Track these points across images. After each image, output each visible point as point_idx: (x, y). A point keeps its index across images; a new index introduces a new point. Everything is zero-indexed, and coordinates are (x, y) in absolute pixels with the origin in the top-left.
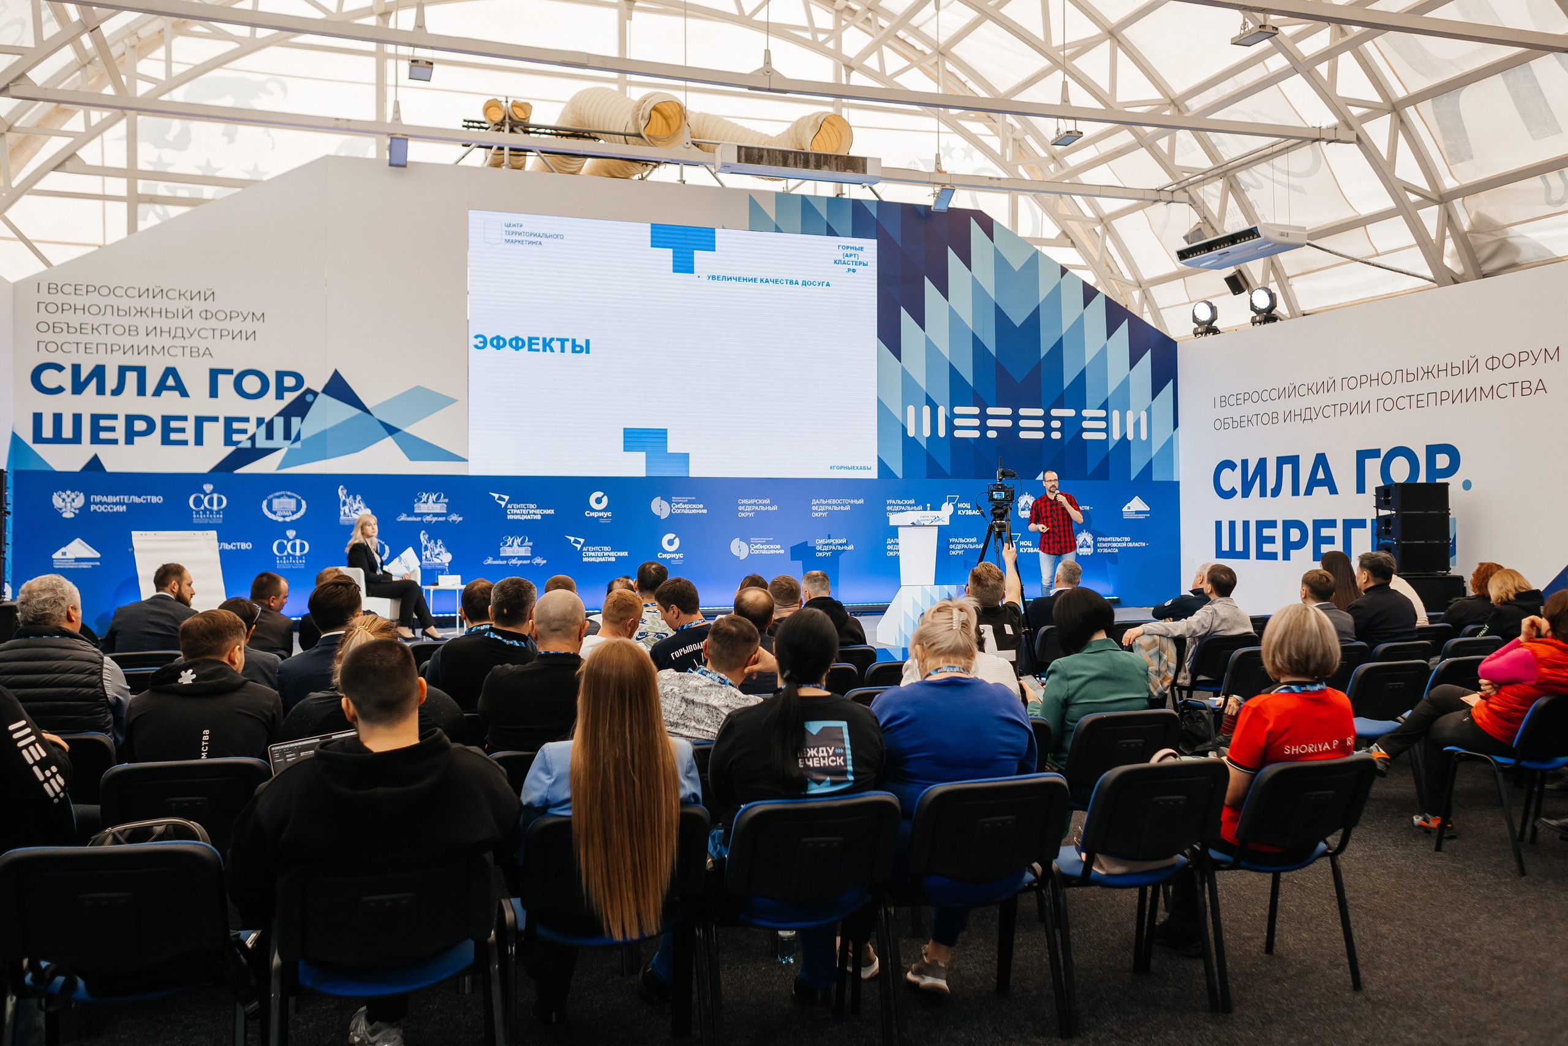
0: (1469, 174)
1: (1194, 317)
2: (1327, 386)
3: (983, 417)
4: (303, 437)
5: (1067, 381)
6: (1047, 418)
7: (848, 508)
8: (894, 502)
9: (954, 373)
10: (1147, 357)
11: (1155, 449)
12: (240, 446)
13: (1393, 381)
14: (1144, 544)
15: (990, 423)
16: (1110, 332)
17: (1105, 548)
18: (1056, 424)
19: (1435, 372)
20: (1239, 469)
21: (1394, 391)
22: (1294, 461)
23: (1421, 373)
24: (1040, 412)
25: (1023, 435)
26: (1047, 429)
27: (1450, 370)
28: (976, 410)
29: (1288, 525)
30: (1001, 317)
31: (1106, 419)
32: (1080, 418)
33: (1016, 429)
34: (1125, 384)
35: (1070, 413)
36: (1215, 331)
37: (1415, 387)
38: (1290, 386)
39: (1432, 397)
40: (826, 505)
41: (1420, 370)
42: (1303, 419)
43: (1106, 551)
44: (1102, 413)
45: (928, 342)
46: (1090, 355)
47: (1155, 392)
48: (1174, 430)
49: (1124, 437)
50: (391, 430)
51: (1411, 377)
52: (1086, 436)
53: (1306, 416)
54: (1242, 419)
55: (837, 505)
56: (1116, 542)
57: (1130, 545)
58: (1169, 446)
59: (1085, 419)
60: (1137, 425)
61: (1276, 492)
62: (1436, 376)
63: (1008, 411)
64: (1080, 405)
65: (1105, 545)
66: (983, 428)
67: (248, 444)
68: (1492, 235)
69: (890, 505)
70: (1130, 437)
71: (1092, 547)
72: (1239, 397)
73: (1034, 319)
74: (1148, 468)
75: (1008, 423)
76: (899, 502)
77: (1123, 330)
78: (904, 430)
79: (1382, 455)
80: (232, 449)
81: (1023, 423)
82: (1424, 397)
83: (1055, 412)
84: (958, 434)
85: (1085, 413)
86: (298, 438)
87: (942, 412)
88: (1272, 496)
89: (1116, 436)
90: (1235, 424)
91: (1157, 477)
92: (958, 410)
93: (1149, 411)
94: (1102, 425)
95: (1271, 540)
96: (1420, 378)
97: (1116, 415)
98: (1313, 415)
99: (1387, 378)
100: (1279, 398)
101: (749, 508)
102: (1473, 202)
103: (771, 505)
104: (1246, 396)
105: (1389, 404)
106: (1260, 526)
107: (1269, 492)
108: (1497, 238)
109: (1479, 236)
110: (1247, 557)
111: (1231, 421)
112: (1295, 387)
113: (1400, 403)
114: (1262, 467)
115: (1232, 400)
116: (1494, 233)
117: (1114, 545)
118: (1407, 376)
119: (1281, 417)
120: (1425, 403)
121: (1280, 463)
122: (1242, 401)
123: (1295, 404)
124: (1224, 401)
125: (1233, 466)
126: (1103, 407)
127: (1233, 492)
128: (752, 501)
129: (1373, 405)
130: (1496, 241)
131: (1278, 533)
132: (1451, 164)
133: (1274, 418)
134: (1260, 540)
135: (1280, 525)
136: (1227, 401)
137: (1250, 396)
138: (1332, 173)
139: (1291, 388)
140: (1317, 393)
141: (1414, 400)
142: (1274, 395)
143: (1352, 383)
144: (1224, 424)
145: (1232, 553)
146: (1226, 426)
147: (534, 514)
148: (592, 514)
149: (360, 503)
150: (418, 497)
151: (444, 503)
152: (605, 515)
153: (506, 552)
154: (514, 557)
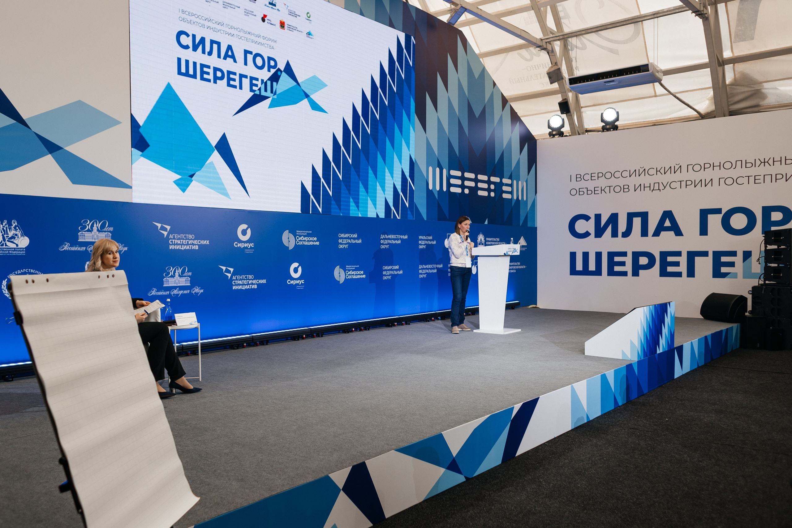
1: (549, 124)
2: (675, 169)
3: (463, 178)
5: (497, 158)
6: (489, 182)
7: (399, 242)
8: (422, 237)
9: (450, 145)
10: (526, 148)
11: (529, 206)
13: (734, 166)
14: (525, 267)
15: (466, 183)
16: (513, 127)
18: (492, 187)
19: (771, 162)
20: (592, 220)
21: (734, 173)
22: (644, 216)
23: (758, 163)
24: (486, 178)
25: (480, 193)
26: (489, 190)
27: (784, 161)
28: (460, 174)
29: (637, 255)
30: (470, 110)
31: (511, 185)
32: (501, 184)
33: (477, 188)
34: (518, 164)
35: (498, 180)
36: (562, 134)
37: (753, 171)
39: (768, 178)
40: (388, 239)
41: (758, 161)
42: (652, 188)
43: (511, 271)
44: (510, 181)
45: (439, 120)
46: (505, 142)
47: (529, 170)
48: (535, 195)
51: (749, 165)
52: (504, 196)
53: (655, 188)
54: (596, 189)
55: (394, 239)
56: (515, 265)
57: (520, 267)
58: (534, 205)
59: (503, 184)
60: (522, 190)
61: (626, 234)
62: (772, 164)
63: (473, 176)
64: (502, 175)
65: (511, 268)
66: (463, 187)
68: (750, 87)
69: (420, 240)
70: (520, 198)
72: (593, 175)
73: (484, 112)
74: (526, 219)
75: (473, 184)
76: (424, 238)
77: (517, 128)
78: (428, 184)
79: (723, 212)
81: (479, 185)
82: (761, 177)
83: (492, 179)
84: (451, 190)
85: (504, 181)
87: (445, 173)
88: (622, 237)
89: (515, 197)
90: (589, 192)
91: (529, 224)
92: (451, 172)
93: (527, 182)
94: (510, 189)
95: (623, 264)
96: (757, 165)
97: (515, 183)
98: (662, 187)
99: (728, 165)
100: (630, 176)
101: (345, 241)
102: (741, 67)
103: (358, 239)
104: (600, 175)
105: (729, 181)
106: (611, 255)
107: (620, 234)
108: (753, 89)
109: (738, 87)
110: (600, 274)
111: (585, 190)
112: (645, 169)
113: (740, 181)
114: (614, 219)
115: (587, 177)
116: (752, 86)
117: (514, 267)
118: (746, 164)
119: (632, 188)
120: (762, 181)
121: (631, 216)
122: (596, 178)
123: (645, 180)
124: (579, 178)
125: (587, 218)
126: (510, 178)
127: (587, 234)
128: (347, 235)
129: (716, 182)
130: (751, 91)
131: (628, 260)
132: (734, 42)
133: (625, 189)
134: (612, 264)
135: (630, 255)
136: (582, 177)
137: (604, 175)
138: (645, 42)
139: (641, 170)
140: (665, 174)
141: (752, 179)
142: (626, 174)
143: (697, 168)
144: (579, 192)
145: (586, 272)
146: (581, 193)
147: (193, 244)
148: (239, 245)
149: (16, 230)
150: (82, 225)
151: (109, 232)
152: (250, 246)
153: (170, 282)
154: (175, 288)
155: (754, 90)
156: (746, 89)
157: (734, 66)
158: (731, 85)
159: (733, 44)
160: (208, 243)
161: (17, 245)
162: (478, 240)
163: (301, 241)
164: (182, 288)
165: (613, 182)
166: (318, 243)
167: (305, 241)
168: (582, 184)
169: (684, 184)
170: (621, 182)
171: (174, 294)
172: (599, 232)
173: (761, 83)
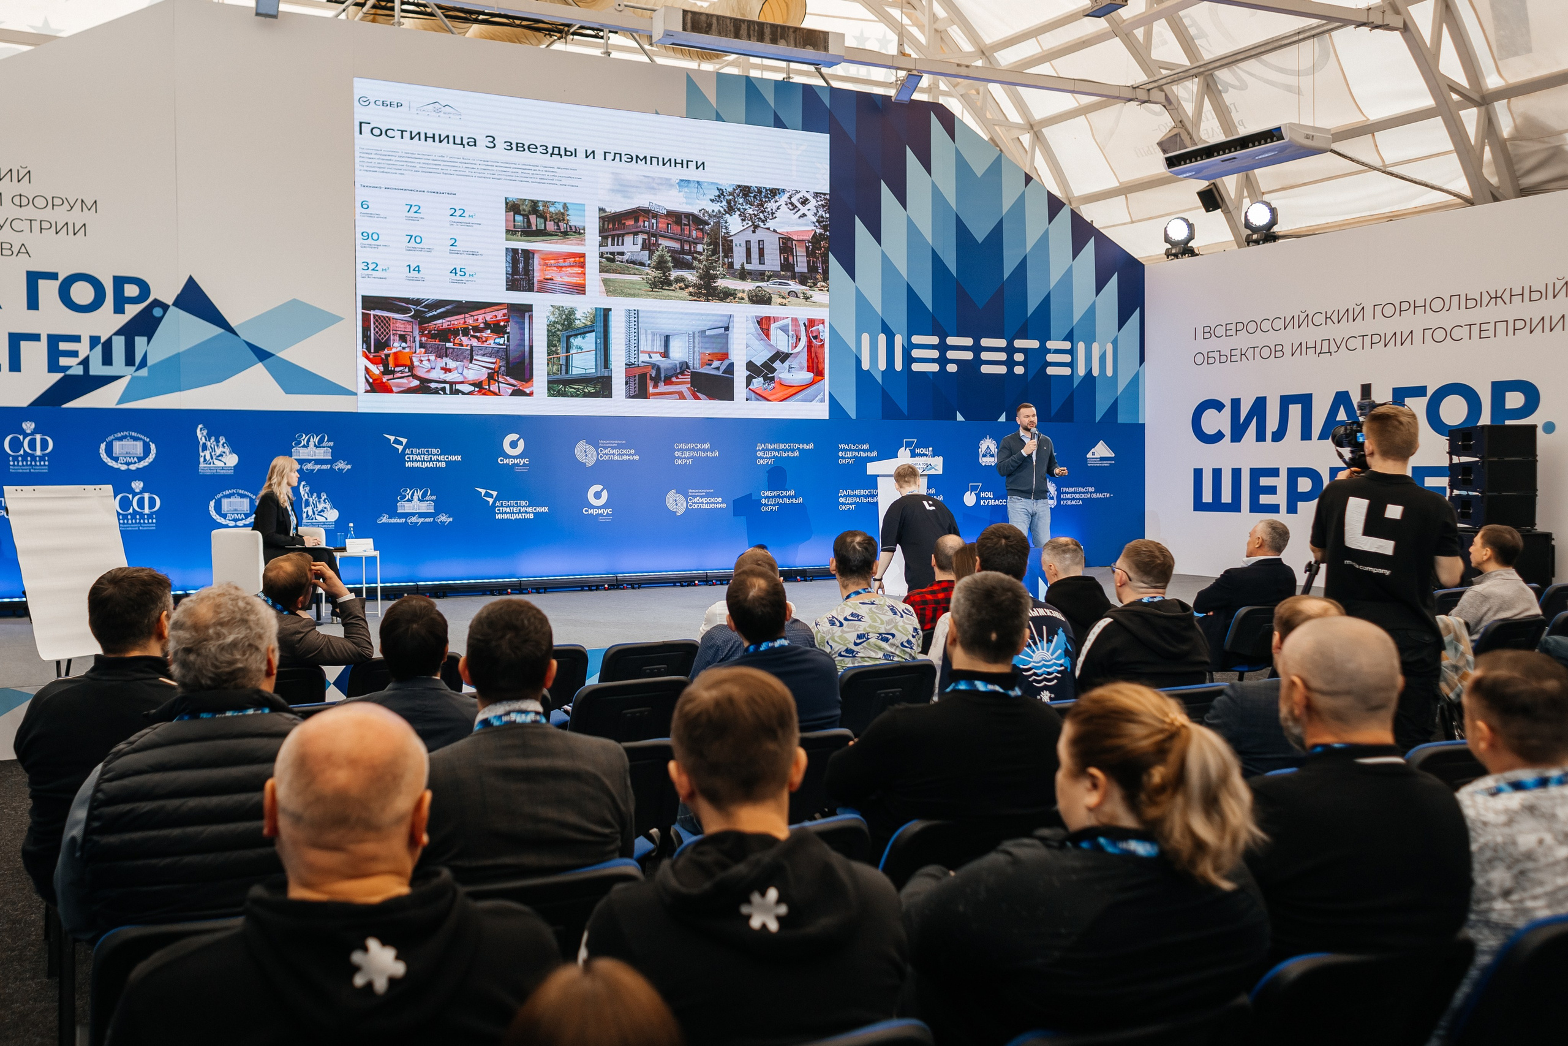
0: (1520, 71)
1: (1166, 235)
2: (1354, 314)
3: (943, 347)
4: (150, 362)
5: (1032, 306)
6: (1010, 350)
7: (796, 454)
8: (846, 447)
9: (912, 295)
10: (1114, 282)
11: (1121, 387)
12: (69, 372)
13: (1447, 307)
14: (1108, 495)
15: (950, 355)
16: (1076, 251)
17: (1069, 499)
18: (1019, 357)
19: (1506, 297)
20: (1227, 410)
21: (1447, 319)
22: (1305, 401)
23: (1486, 298)
24: (1002, 343)
25: (985, 369)
26: (1010, 363)
27: (1528, 294)
28: (935, 340)
29: (1294, 474)
30: (962, 232)
31: (1071, 352)
32: (1044, 350)
33: (978, 362)
34: (1091, 312)
35: (1034, 344)
36: (1191, 252)
37: (1477, 315)
38: (1301, 314)
39: (1501, 327)
40: (772, 450)
41: (1485, 296)
42: (1318, 351)
43: (1069, 503)
44: (1067, 345)
45: (885, 257)
46: (1055, 277)
47: (1122, 321)
48: (1140, 365)
49: (1089, 372)
50: (262, 355)
51: (1471, 303)
52: (1050, 371)
53: (1324, 349)
54: (1233, 353)
55: (785, 451)
56: (1080, 493)
57: (1095, 496)
58: (1135, 383)
59: (1049, 351)
60: (1103, 358)
61: (1279, 436)
62: (1507, 301)
63: (968, 341)
64: (1044, 336)
65: (1069, 496)
66: (943, 361)
67: (79, 371)
68: (1545, 142)
69: (842, 450)
70: (1096, 372)
71: (1055, 498)
72: (1229, 327)
73: (997, 232)
74: (1113, 408)
75: (968, 356)
76: (852, 447)
77: (1089, 249)
78: (858, 361)
79: (1430, 393)
80: (58, 376)
81: (985, 356)
82: (1491, 327)
83: (1018, 343)
84: (916, 367)
85: (1050, 345)
86: (144, 363)
87: (899, 341)
88: (1273, 440)
89: (1081, 371)
90: (1223, 359)
91: (1122, 419)
92: (916, 339)
93: (1115, 343)
94: (1067, 358)
95: (1272, 490)
96: (1484, 304)
97: (1081, 347)
98: (1333, 348)
99: (1437, 305)
100: (1285, 328)
101: (687, 454)
102: (1521, 104)
103: (712, 450)
104: (1240, 326)
105: (1440, 335)
106: (1256, 474)
107: (1269, 436)
108: (1548, 146)
109: (1524, 143)
110: (1238, 510)
111: (1217, 355)
112: (1307, 315)
113: (1456, 334)
114: (1260, 405)
115: (1220, 331)
116: (1546, 139)
117: (1078, 496)
118: (1466, 302)
119: (1288, 351)
120: (1491, 333)
121: (1286, 401)
122: (1233, 332)
123: (1308, 334)
124: (1208, 332)
125: (1218, 406)
126: (1069, 337)
127: (1218, 437)
128: (690, 446)
129: (1418, 336)
130: (1547, 149)
131: (1281, 482)
132: (1500, 59)
133: (1277, 351)
134: (1257, 490)
135: (1284, 474)
136: (1212, 332)
137: (1245, 327)
138: (1342, 70)
139: (1302, 317)
140: (1339, 322)
141: (1475, 330)
142: (1279, 324)
143: (1389, 310)
144: (1208, 358)
145: (1217, 505)
146: (1211, 360)
147: (438, 461)
148: (506, 461)
149: (224, 447)
150: (296, 440)
151: (328, 447)
152: (522, 462)
153: (405, 507)
154: (413, 514)
155: (1551, 148)
156: (1537, 146)
157: (1509, 103)
158: (1513, 138)
159: (1499, 63)
160: (460, 459)
161: (225, 464)
162: (980, 450)
163: (608, 454)
164: (422, 515)
165: (1259, 339)
166: (637, 458)
167: (614, 454)
168: (1213, 344)
169: (1367, 340)
170: (1272, 339)
171: (411, 523)
172: (1237, 434)
173: (1561, 133)
